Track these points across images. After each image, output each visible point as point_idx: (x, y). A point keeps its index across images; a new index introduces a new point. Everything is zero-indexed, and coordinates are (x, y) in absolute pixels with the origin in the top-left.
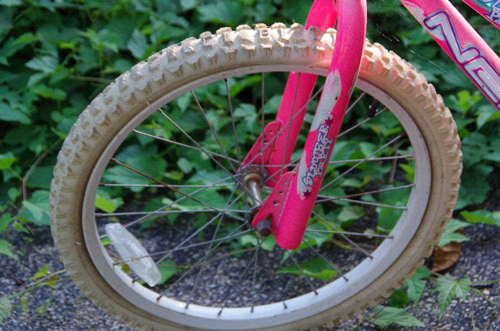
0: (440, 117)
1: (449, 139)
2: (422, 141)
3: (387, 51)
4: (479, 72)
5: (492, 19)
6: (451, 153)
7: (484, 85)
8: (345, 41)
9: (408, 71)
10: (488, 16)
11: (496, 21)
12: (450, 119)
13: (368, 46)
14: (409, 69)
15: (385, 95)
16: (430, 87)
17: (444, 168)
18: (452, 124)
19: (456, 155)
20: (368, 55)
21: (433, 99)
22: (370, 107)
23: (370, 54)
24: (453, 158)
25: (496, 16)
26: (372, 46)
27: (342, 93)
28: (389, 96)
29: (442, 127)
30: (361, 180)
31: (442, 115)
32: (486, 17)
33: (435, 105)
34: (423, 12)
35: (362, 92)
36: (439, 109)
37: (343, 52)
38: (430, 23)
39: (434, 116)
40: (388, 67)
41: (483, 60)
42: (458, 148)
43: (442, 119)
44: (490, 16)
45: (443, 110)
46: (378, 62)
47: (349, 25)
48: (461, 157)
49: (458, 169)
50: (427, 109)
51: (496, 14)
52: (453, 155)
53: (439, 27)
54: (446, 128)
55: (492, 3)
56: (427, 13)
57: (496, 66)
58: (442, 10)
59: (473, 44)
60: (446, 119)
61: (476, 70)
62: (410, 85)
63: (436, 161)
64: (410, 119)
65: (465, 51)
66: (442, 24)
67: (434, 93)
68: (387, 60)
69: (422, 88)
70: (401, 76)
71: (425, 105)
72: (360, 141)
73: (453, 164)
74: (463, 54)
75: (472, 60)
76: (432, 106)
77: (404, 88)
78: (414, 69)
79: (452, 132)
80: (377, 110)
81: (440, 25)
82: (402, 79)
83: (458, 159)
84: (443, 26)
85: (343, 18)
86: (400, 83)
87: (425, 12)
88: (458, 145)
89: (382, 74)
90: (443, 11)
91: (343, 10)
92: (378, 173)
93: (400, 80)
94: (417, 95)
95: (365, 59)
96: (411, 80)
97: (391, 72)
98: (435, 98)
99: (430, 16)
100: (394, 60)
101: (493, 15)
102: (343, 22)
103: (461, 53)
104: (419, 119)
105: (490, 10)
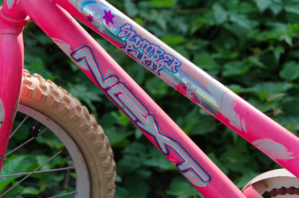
0: (93, 134)
1: (103, 152)
2: (79, 155)
3: (44, 80)
4: (120, 95)
5: (127, 51)
6: (105, 164)
7: (124, 107)
8: (6, 73)
9: (64, 96)
10: (123, 49)
11: (130, 53)
12: (102, 135)
13: (28, 76)
14: (64, 94)
15: (45, 117)
16: (84, 109)
17: (100, 177)
18: (105, 139)
19: (110, 165)
20: (28, 84)
21: (86, 119)
22: (34, 128)
23: (30, 83)
24: (108, 168)
25: (130, 48)
26: (32, 77)
27: (5, 118)
28: (48, 118)
29: (96, 142)
30: (38, 188)
31: (94, 132)
32: (122, 49)
33: (88, 124)
34: (69, 47)
35: (26, 115)
36: (92, 127)
37: (4, 83)
38: (76, 56)
39: (88, 133)
40: (46, 94)
41: (122, 85)
42: (111, 159)
43: (95, 135)
44: (125, 48)
45: (96, 127)
46: (37, 90)
47: (9, 60)
48: (115, 166)
49: (113, 176)
50: (81, 128)
51: (130, 47)
52: (107, 165)
53: (84, 59)
54: (99, 143)
55: (126, 37)
56: (73, 48)
57: (133, 90)
58: (85, 45)
59: (113, 72)
60: (99, 135)
61: (117, 94)
62: (66, 108)
63: (93, 171)
64: (68, 137)
65: (107, 79)
66: (86, 56)
67: (87, 114)
68: (44, 88)
69: (76, 110)
70: (58, 101)
71: (79, 124)
72: (36, 155)
73: (108, 173)
74: (105, 81)
75: (113, 85)
76: (86, 125)
77: (60, 111)
78: (69, 95)
79: (105, 146)
80: (40, 131)
81: (85, 57)
82: (59, 103)
83: (112, 169)
84: (87, 58)
85: (3, 54)
86: (57, 106)
87: (71, 46)
88: (111, 156)
89: (41, 100)
90: (87, 45)
91: (3, 48)
92: (53, 181)
93: (56, 105)
94: (73, 116)
95: (26, 88)
96: (66, 104)
97: (48, 98)
98: (88, 118)
99: (76, 50)
100: (51, 87)
101: (127, 48)
102: (3, 58)
103: (104, 80)
104: (76, 136)
105: (125, 44)
